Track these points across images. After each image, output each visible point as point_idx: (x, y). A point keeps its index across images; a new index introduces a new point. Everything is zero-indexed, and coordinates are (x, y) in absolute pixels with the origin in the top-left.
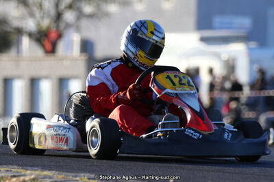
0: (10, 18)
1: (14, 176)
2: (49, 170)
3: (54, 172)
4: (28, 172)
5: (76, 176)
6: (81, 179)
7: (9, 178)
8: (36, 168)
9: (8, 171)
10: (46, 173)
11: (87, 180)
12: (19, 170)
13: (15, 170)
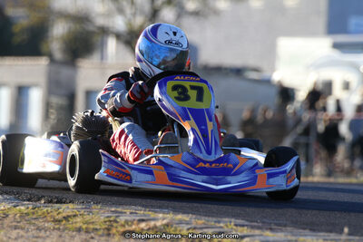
0: (93, 15)
1: (143, 220)
2: (184, 213)
3: (190, 216)
4: (161, 215)
5: (219, 222)
6: (227, 226)
7: (135, 222)
8: (166, 210)
9: (131, 213)
10: (180, 217)
11: (235, 227)
12: (146, 213)
13: (142, 212)
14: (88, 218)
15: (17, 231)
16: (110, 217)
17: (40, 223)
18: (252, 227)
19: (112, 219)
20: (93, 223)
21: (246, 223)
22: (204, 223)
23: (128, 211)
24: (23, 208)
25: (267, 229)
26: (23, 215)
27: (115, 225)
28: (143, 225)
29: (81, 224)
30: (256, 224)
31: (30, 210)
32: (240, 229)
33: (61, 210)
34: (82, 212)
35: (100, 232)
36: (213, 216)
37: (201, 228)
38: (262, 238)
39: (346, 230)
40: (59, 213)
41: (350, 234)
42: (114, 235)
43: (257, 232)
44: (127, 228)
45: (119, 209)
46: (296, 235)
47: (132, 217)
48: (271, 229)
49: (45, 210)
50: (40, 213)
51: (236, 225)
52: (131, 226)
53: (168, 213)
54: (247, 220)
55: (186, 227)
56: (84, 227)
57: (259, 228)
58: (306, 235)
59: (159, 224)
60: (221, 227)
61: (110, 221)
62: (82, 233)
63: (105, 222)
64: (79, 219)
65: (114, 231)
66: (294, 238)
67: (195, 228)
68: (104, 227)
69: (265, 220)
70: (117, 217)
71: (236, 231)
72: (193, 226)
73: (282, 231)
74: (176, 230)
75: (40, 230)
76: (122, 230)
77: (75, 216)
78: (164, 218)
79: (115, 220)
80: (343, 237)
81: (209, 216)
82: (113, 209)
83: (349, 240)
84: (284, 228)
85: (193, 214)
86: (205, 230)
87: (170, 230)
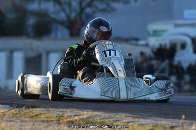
1: (76, 115)
2: (98, 111)
3: (101, 112)
4: (86, 112)
5: (116, 115)
6: (121, 117)
7: (72, 116)
8: (89, 110)
9: (70, 112)
10: (96, 113)
11: (124, 118)
12: (78, 111)
13: (76, 111)
14: (47, 115)
15: (11, 123)
17: (23, 118)
18: (134, 117)
19: (60, 115)
20: (50, 118)
21: (131, 115)
22: (109, 116)
23: (69, 111)
24: (14, 111)
25: (141, 118)
26: (14, 115)
27: (62, 118)
28: (76, 118)
29: (44, 118)
30: (136, 116)
31: (17, 112)
32: (128, 118)
33: (33, 112)
34: (45, 112)
35: (55, 122)
36: (113, 112)
37: (107, 119)
38: (139, 123)
39: (183, 117)
40: (32, 113)
42: (62, 123)
43: (137, 120)
44: (68, 119)
45: (64, 110)
47: (71, 114)
48: (144, 118)
49: (25, 111)
50: (22, 113)
51: (125, 116)
52: (70, 118)
53: (90, 111)
54: (131, 114)
55: (99, 118)
56: (46, 119)
57: (137, 118)
58: (162, 121)
59: (85, 117)
60: (118, 118)
61: (59, 116)
62: (45, 123)
63: (57, 117)
64: (43, 116)
65: (61, 121)
66: (156, 122)
67: (104, 119)
68: (56, 119)
69: (141, 114)
70: (64, 114)
71: (125, 119)
72: (103, 117)
74: (94, 120)
75: (23, 122)
76: (65, 120)
77: (41, 114)
78: (88, 114)
79: (62, 116)
80: (182, 121)
81: (111, 112)
82: (61, 110)
83: (185, 122)
84: (150, 118)
85: (103, 111)
86: (109, 119)
87: (91, 120)
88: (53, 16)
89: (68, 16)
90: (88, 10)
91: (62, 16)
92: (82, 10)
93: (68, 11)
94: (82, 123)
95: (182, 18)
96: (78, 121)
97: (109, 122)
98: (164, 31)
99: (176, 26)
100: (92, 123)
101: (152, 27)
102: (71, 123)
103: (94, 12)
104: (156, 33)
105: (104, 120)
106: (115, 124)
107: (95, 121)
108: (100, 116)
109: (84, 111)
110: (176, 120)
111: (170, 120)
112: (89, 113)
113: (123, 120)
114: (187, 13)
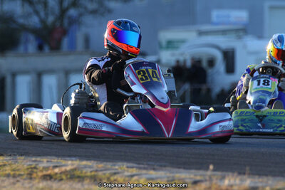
1: (56, 167)
2: (87, 160)
3: (93, 162)
4: (70, 162)
5: (114, 165)
6: (120, 168)
7: (51, 168)
8: (74, 159)
9: (48, 161)
10: (84, 163)
11: (126, 169)
12: (59, 161)
13: (55, 161)
14: (14, 166)
16: (31, 165)
18: (140, 168)
19: (33, 166)
20: (18, 170)
21: (135, 165)
22: (103, 167)
23: (45, 160)
25: (151, 169)
27: (35, 170)
28: (57, 170)
29: (10, 171)
30: (143, 166)
32: (130, 170)
34: (10, 162)
35: (25, 177)
36: (110, 162)
37: (101, 171)
38: (148, 176)
39: (211, 167)
41: (214, 170)
42: (35, 178)
43: (144, 172)
44: (45, 173)
45: (38, 159)
46: (173, 173)
47: (49, 164)
48: (154, 169)
51: (128, 167)
52: (47, 171)
53: (76, 160)
54: (136, 163)
55: (89, 170)
56: (12, 173)
57: (145, 169)
58: (180, 173)
59: (68, 168)
60: (116, 169)
61: (31, 168)
62: (11, 178)
63: (28, 169)
64: (7, 168)
65: (34, 175)
66: (171, 175)
67: (96, 171)
68: (26, 172)
69: (150, 163)
70: (37, 165)
71: (128, 171)
72: (95, 169)
73: (162, 170)
74: (82, 173)
76: (40, 174)
77: (5, 165)
78: (72, 165)
79: (35, 168)
80: (209, 173)
81: (107, 161)
82: (34, 159)
83: (214, 175)
84: (164, 168)
85: (95, 160)
86: (105, 172)
87: (78, 173)
88: (21, 21)
89: (43, 21)
90: (73, 12)
91: (34, 21)
92: (63, 12)
93: (42, 14)
94: (64, 177)
95: (209, 21)
96: (59, 175)
97: (103, 176)
98: (183, 41)
99: (201, 33)
100: (79, 177)
101: (165, 36)
102: (48, 178)
103: (81, 15)
104: (171, 45)
105: (96, 173)
106: (112, 178)
107: (83, 175)
108: (90, 167)
109: (68, 160)
110: (201, 172)
111: (193, 171)
112: (74, 162)
113: (123, 172)
114: (216, 14)
